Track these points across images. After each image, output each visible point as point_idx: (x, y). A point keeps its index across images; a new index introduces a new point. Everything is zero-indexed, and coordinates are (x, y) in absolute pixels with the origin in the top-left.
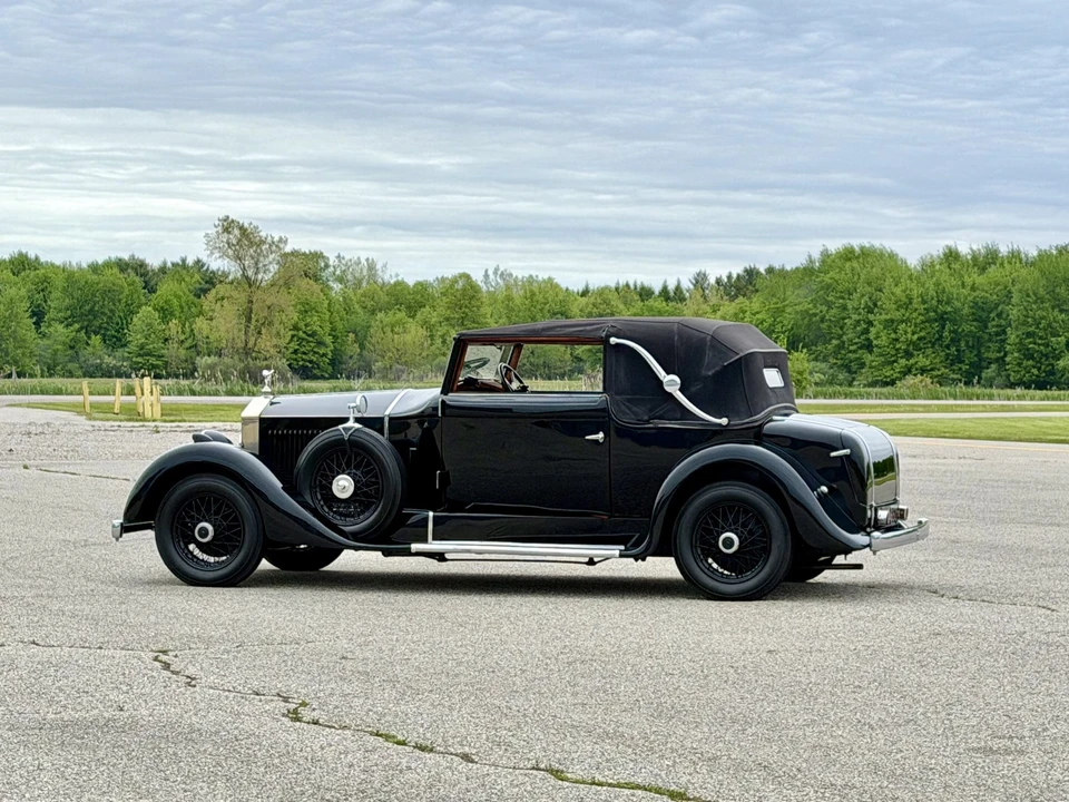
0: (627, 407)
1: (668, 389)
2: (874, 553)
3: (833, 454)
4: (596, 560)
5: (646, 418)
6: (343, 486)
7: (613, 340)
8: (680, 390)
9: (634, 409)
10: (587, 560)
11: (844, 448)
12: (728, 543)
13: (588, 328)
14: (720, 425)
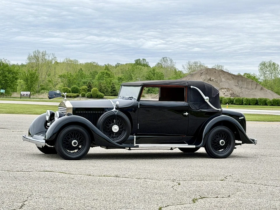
0: (193, 105)
1: (206, 100)
2: (255, 144)
3: (240, 118)
4: (173, 148)
5: (198, 108)
6: (115, 128)
7: (192, 87)
8: (209, 101)
9: (195, 106)
10: (170, 148)
11: (242, 117)
12: (222, 143)
13: (181, 83)
14: (219, 110)
